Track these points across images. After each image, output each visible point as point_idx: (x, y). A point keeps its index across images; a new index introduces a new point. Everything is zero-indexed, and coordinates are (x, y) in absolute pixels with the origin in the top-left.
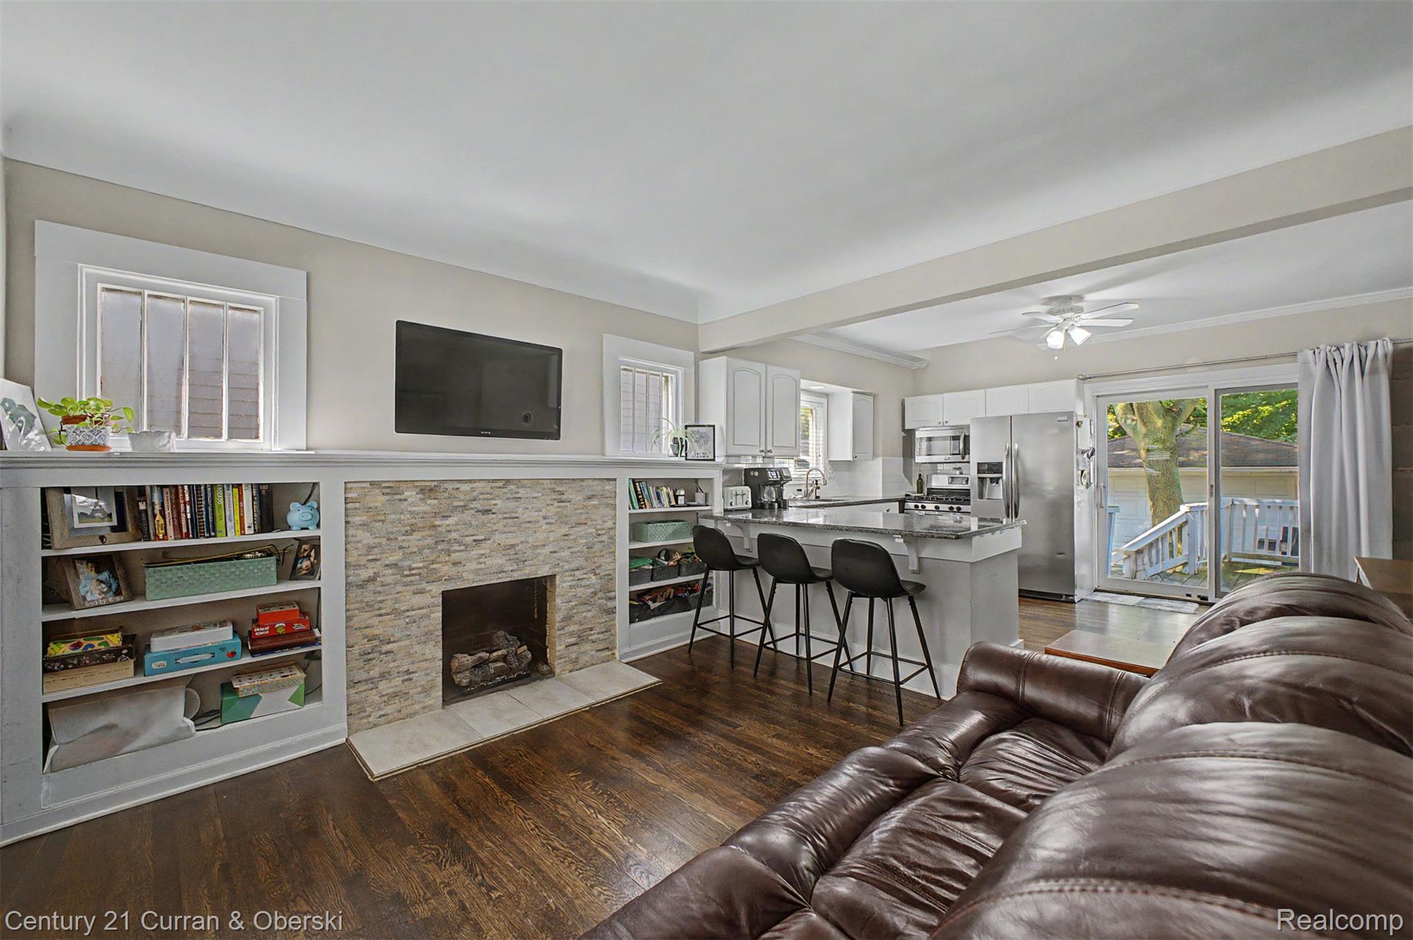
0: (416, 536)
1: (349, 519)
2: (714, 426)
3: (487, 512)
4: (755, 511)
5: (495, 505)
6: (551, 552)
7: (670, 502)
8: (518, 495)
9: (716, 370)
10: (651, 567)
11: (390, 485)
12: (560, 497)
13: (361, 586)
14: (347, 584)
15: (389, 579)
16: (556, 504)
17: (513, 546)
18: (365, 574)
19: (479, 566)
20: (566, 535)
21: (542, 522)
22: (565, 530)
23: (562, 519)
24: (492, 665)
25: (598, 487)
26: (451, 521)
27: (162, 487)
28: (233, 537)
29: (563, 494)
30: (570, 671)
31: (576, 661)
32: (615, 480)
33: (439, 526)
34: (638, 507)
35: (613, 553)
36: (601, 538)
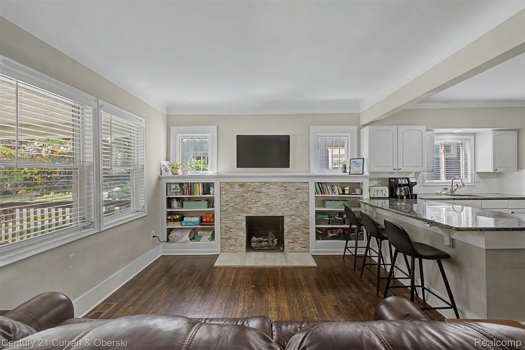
0: (238, 199)
1: (221, 193)
2: (363, 159)
3: (259, 192)
4: (392, 199)
5: (262, 190)
6: (282, 208)
7: (339, 192)
8: (270, 187)
9: (366, 132)
10: (329, 219)
11: (232, 183)
12: (285, 188)
13: (224, 211)
14: (221, 211)
15: (231, 210)
16: (283, 191)
17: (268, 204)
18: (225, 208)
19: (257, 210)
20: (287, 202)
21: (278, 197)
22: (287, 200)
23: (286, 196)
24: (263, 243)
25: (301, 185)
26: (248, 195)
27: (186, 183)
28: (198, 196)
29: (286, 187)
30: (290, 252)
31: (292, 249)
32: (309, 183)
33: (245, 196)
34: (320, 193)
35: (308, 211)
36: (302, 205)
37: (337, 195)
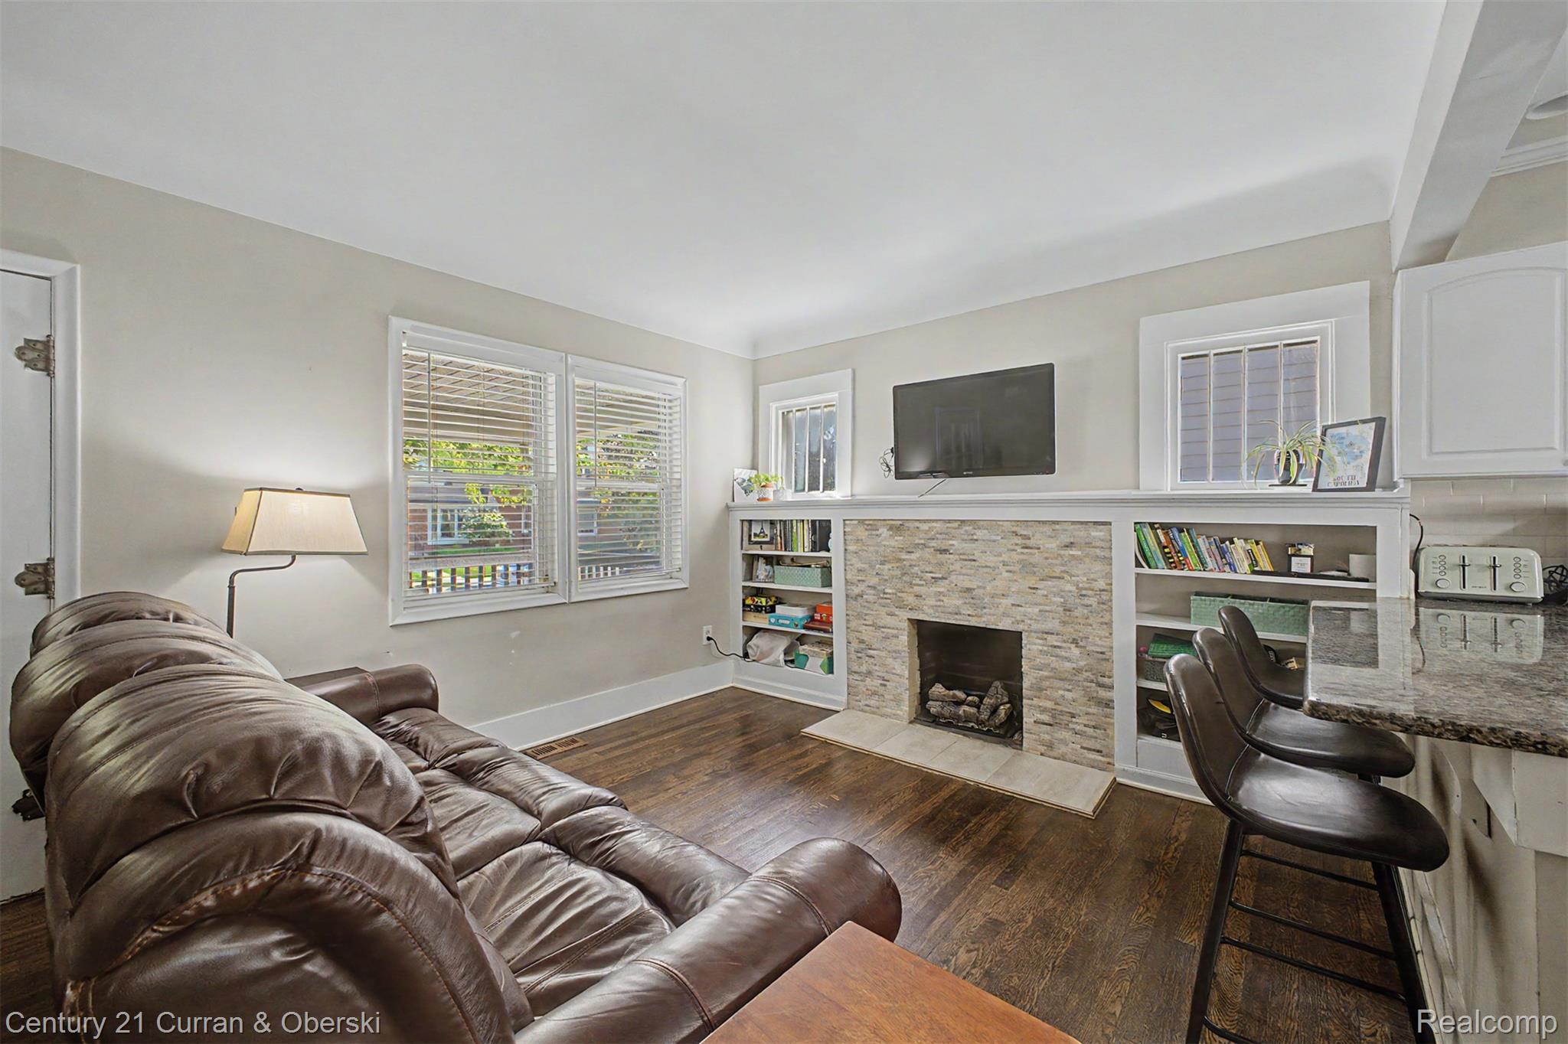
0: (887, 567)
1: (848, 548)
3: (945, 551)
5: (951, 545)
6: (1013, 605)
7: (1252, 565)
8: (975, 537)
11: (871, 522)
12: (1024, 541)
13: (856, 599)
14: (847, 596)
15: (871, 598)
16: (1019, 550)
17: (969, 590)
18: (856, 590)
19: (938, 603)
20: (1034, 588)
21: (1003, 569)
22: (1032, 582)
23: (1027, 568)
25: (1081, 533)
26: (913, 556)
27: (780, 521)
28: (800, 553)
29: (1029, 539)
30: (1042, 754)
31: (1050, 746)
32: (1110, 524)
33: (904, 560)
34: (1162, 563)
35: (1109, 624)
36: (1086, 601)
37: (1243, 574)
